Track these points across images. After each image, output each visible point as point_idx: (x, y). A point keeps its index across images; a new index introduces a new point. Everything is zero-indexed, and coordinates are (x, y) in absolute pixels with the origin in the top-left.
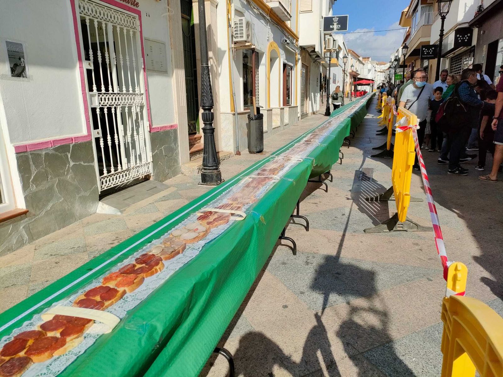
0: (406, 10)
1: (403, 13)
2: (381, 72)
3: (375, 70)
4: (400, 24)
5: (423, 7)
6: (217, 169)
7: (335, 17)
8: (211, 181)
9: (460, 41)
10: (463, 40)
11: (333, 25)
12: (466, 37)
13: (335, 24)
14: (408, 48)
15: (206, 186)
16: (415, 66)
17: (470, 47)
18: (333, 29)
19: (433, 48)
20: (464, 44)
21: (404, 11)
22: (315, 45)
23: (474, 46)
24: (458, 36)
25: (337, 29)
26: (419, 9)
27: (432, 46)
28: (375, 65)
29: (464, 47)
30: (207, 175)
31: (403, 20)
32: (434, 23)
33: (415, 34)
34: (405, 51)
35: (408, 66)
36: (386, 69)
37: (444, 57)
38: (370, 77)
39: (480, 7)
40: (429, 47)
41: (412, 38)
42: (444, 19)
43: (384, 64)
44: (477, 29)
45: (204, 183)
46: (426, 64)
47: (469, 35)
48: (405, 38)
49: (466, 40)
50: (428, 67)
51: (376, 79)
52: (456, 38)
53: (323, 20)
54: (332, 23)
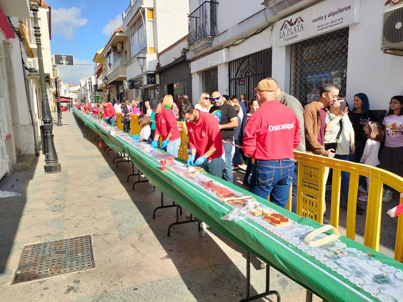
0: (100, 52)
1: (97, 54)
2: (73, 92)
3: (69, 91)
4: (94, 61)
5: (115, 54)
6: (58, 161)
7: (63, 55)
8: (56, 170)
9: (150, 81)
10: (151, 81)
13: (64, 60)
14: (107, 79)
15: (52, 174)
16: (111, 91)
17: (154, 85)
18: (62, 64)
20: (152, 83)
21: (98, 52)
22: (49, 74)
23: (158, 85)
24: (148, 78)
25: (66, 64)
26: (112, 55)
27: (130, 81)
28: (68, 87)
29: (152, 84)
30: (51, 167)
31: (97, 58)
32: (128, 66)
33: (112, 71)
34: (106, 81)
35: (104, 90)
36: (77, 90)
37: (138, 88)
38: (67, 96)
39: (158, 64)
40: (128, 82)
41: (109, 73)
42: (143, 68)
43: (74, 86)
44: (158, 75)
45: (50, 172)
46: (121, 91)
47: (154, 78)
48: (97, 70)
49: (153, 81)
50: (123, 93)
51: (71, 97)
52: (148, 79)
53: (54, 56)
54: (61, 59)
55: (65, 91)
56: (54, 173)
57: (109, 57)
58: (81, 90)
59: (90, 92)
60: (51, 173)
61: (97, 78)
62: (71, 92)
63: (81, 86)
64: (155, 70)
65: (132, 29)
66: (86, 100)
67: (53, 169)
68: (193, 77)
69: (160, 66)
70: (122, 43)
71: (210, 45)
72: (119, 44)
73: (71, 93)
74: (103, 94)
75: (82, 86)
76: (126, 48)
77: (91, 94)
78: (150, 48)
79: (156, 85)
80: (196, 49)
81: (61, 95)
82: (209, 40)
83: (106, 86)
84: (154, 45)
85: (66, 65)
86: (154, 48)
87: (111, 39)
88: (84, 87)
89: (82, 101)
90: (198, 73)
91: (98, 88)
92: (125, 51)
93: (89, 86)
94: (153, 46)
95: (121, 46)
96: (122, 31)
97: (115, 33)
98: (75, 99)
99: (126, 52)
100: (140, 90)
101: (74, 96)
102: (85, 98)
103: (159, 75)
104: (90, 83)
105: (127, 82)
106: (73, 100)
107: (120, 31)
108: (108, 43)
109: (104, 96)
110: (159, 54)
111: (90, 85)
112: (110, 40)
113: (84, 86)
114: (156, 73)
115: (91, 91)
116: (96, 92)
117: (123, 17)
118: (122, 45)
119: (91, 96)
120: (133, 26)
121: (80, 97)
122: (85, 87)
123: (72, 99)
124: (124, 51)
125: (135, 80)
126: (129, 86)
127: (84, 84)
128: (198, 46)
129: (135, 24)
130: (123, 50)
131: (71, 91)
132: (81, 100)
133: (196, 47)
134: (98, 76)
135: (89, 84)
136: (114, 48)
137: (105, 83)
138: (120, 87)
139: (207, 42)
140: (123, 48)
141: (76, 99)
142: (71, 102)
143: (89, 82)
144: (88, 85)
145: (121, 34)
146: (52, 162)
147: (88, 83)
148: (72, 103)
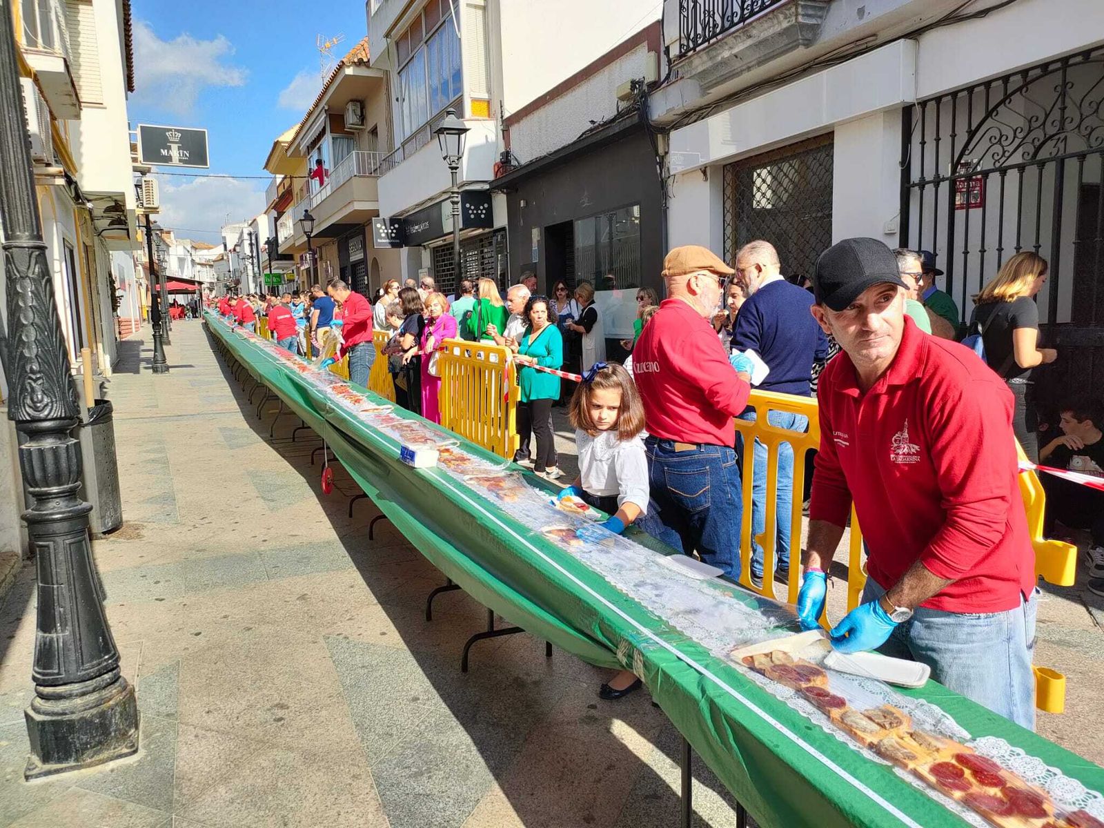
0: (288, 137)
1: (276, 144)
2: (202, 265)
3: (193, 261)
4: (266, 167)
5: (337, 138)
6: (116, 679)
7: (171, 130)
8: (100, 743)
9: (472, 216)
10: (478, 215)
11: (169, 148)
12: (482, 210)
13: (174, 147)
14: (312, 220)
16: (321, 258)
17: (487, 230)
18: (168, 159)
19: (396, 226)
20: (477, 223)
21: (281, 139)
22: (123, 194)
23: (503, 229)
24: (468, 205)
25: (180, 161)
26: (327, 142)
27: (393, 221)
28: (189, 249)
29: (479, 227)
30: (71, 724)
31: (279, 157)
32: (382, 174)
33: (329, 193)
34: (308, 224)
35: (297, 257)
36: (214, 258)
37: (420, 245)
38: (186, 276)
39: (506, 155)
40: (388, 223)
41: (316, 201)
42: (456, 168)
43: (206, 249)
44: (505, 196)
45: (59, 760)
46: (356, 256)
47: (486, 206)
48: (275, 197)
49: (483, 216)
50: (363, 262)
51: (197, 279)
52: (465, 210)
53: (138, 132)
54: (166, 144)
55: (181, 261)
56: (89, 766)
57: (319, 149)
58: (225, 258)
59: (253, 264)
60: (72, 763)
61: (276, 220)
62: (199, 264)
63: (225, 246)
64: (491, 177)
65: (401, 45)
66: (239, 286)
67: (84, 738)
68: (674, 189)
69: (514, 163)
70: (362, 105)
71: (810, 34)
72: (350, 107)
73: (199, 267)
74: (295, 267)
75: (230, 246)
76: (376, 117)
77: (256, 269)
78: (474, 100)
79: (492, 230)
80: (724, 63)
81: (168, 273)
82: (810, 12)
83: (309, 240)
84: (489, 91)
85: (181, 164)
86: (489, 102)
87: (327, 88)
88: (234, 250)
89: (229, 289)
90: (704, 172)
91: (280, 250)
92: (369, 126)
93: (251, 244)
94: (486, 96)
95: (359, 113)
96: (365, 60)
97: (341, 66)
98: (208, 285)
99: (374, 132)
100: (428, 250)
101: (206, 276)
102: (238, 282)
103: (507, 194)
104: (253, 238)
105: (385, 225)
106: (203, 286)
107: (356, 60)
108: (316, 105)
109: (298, 275)
110: (509, 119)
111: (254, 242)
112: (324, 93)
113: (236, 245)
114: (496, 186)
115: (255, 261)
116: (273, 263)
117: (368, 12)
118: (362, 108)
119: (257, 275)
120: (404, 36)
121: (222, 279)
122: (238, 249)
123: (200, 283)
124: (369, 129)
125: (410, 218)
126: (392, 238)
127: (236, 241)
128: (735, 51)
129: (415, 26)
130: (362, 124)
131: (197, 261)
132: (226, 286)
133: (726, 54)
134: (280, 214)
135: (251, 240)
136: (336, 120)
137: (305, 233)
138: (354, 244)
139: (800, 19)
140: (363, 118)
141: (211, 283)
142: (197, 292)
143: (250, 234)
144: (247, 243)
145: (362, 72)
146: (76, 688)
147: (246, 237)
148: (201, 294)
